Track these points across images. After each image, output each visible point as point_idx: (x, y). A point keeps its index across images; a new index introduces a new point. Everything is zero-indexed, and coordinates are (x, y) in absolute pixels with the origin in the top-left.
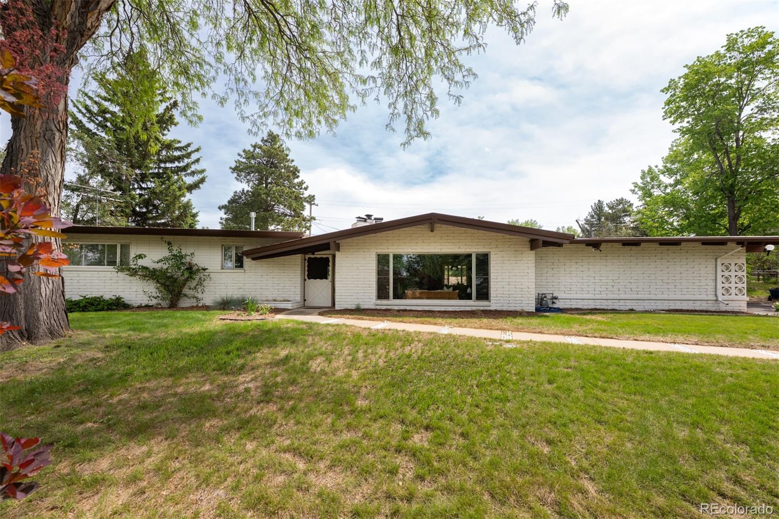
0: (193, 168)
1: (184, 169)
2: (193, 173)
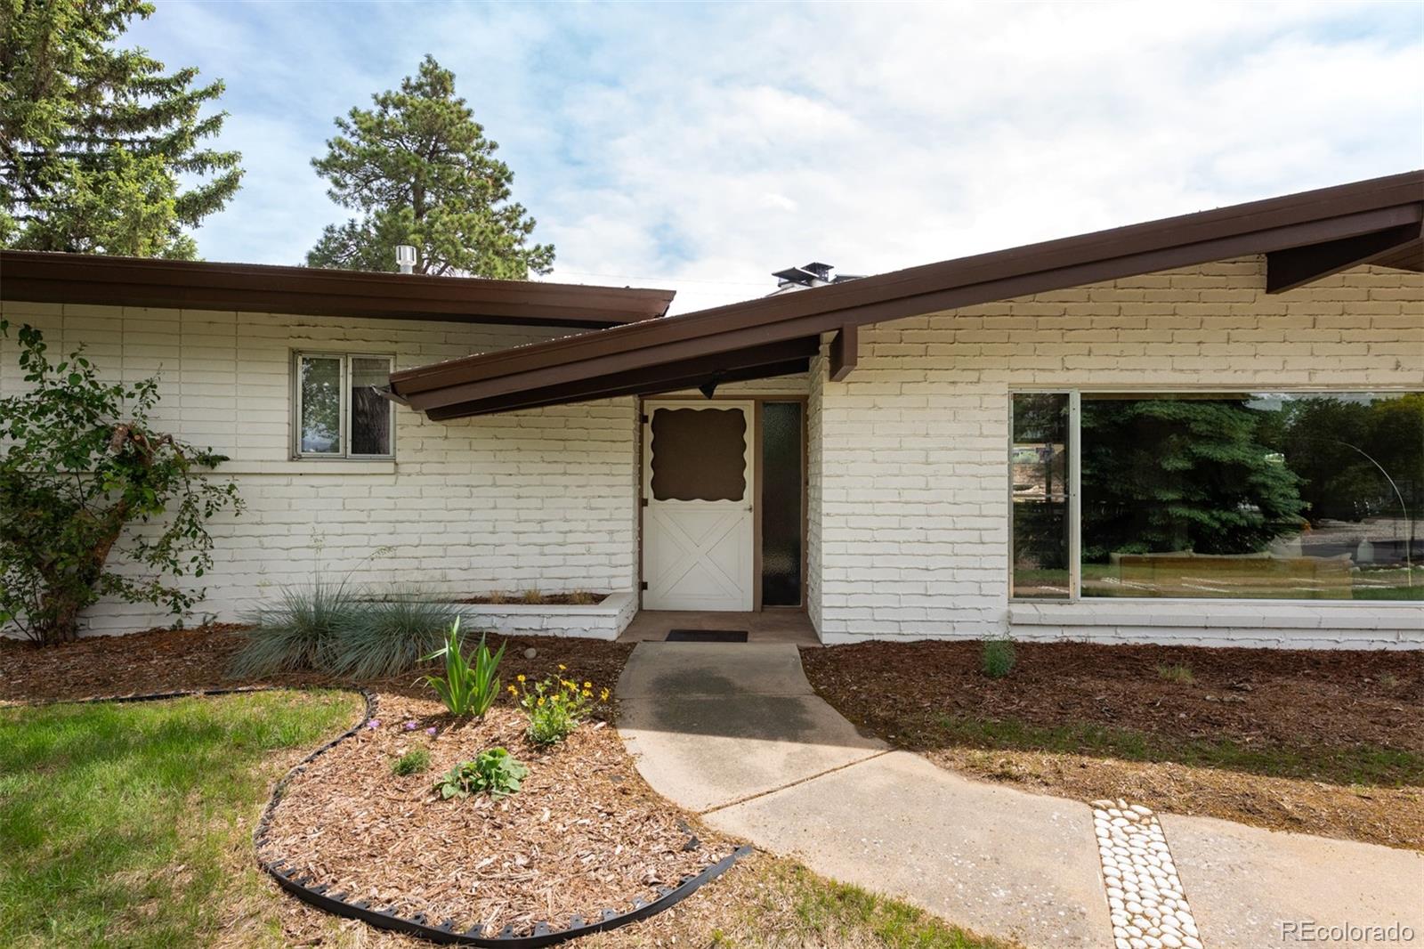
0: (202, 145)
1: (171, 147)
2: (200, 162)
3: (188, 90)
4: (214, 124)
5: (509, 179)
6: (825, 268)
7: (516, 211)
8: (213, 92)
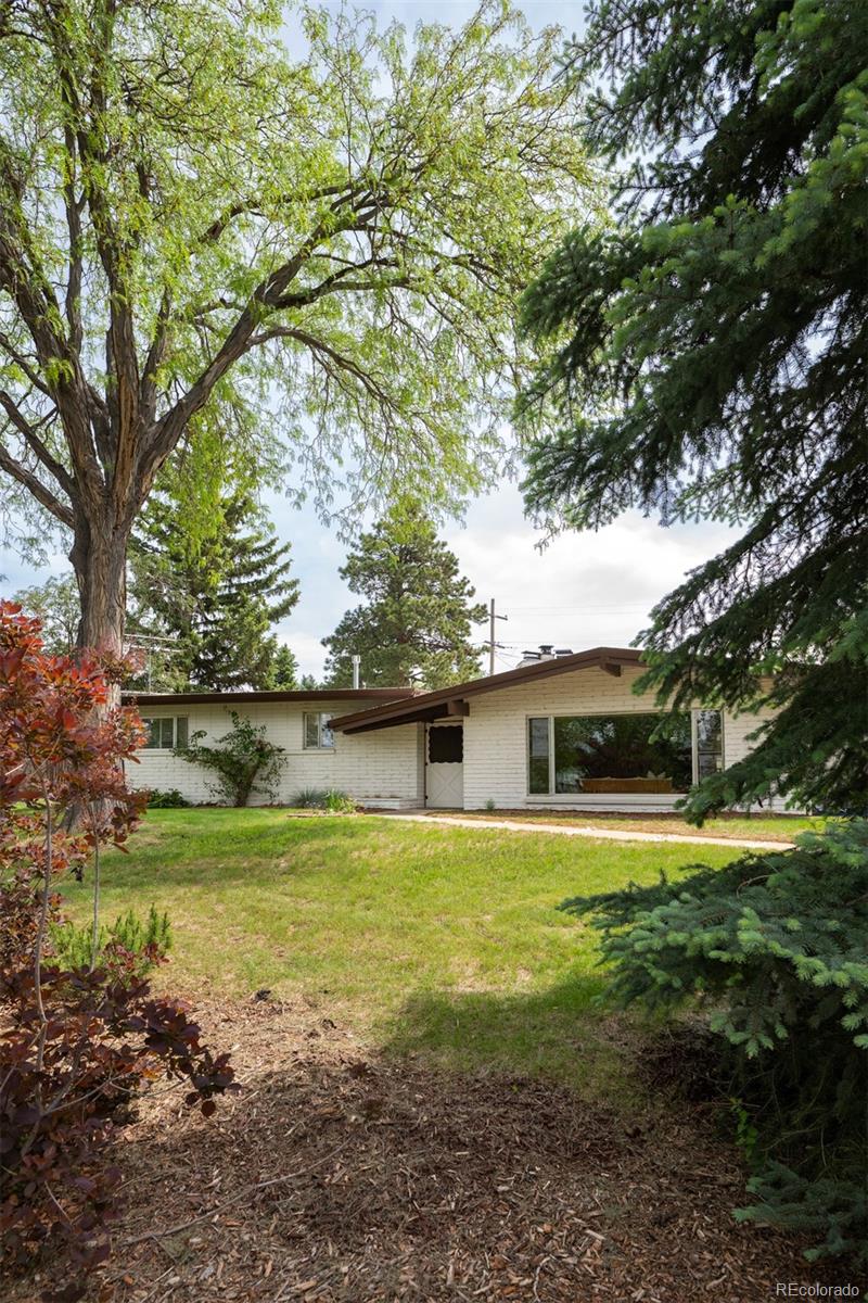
0: (280, 579)
1: (265, 584)
2: (280, 589)
3: (275, 549)
4: (286, 567)
5: (456, 564)
6: (550, 647)
7: (465, 582)
8: (285, 549)
